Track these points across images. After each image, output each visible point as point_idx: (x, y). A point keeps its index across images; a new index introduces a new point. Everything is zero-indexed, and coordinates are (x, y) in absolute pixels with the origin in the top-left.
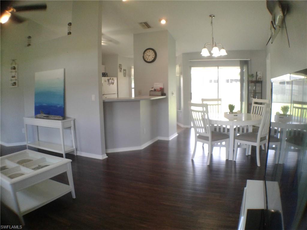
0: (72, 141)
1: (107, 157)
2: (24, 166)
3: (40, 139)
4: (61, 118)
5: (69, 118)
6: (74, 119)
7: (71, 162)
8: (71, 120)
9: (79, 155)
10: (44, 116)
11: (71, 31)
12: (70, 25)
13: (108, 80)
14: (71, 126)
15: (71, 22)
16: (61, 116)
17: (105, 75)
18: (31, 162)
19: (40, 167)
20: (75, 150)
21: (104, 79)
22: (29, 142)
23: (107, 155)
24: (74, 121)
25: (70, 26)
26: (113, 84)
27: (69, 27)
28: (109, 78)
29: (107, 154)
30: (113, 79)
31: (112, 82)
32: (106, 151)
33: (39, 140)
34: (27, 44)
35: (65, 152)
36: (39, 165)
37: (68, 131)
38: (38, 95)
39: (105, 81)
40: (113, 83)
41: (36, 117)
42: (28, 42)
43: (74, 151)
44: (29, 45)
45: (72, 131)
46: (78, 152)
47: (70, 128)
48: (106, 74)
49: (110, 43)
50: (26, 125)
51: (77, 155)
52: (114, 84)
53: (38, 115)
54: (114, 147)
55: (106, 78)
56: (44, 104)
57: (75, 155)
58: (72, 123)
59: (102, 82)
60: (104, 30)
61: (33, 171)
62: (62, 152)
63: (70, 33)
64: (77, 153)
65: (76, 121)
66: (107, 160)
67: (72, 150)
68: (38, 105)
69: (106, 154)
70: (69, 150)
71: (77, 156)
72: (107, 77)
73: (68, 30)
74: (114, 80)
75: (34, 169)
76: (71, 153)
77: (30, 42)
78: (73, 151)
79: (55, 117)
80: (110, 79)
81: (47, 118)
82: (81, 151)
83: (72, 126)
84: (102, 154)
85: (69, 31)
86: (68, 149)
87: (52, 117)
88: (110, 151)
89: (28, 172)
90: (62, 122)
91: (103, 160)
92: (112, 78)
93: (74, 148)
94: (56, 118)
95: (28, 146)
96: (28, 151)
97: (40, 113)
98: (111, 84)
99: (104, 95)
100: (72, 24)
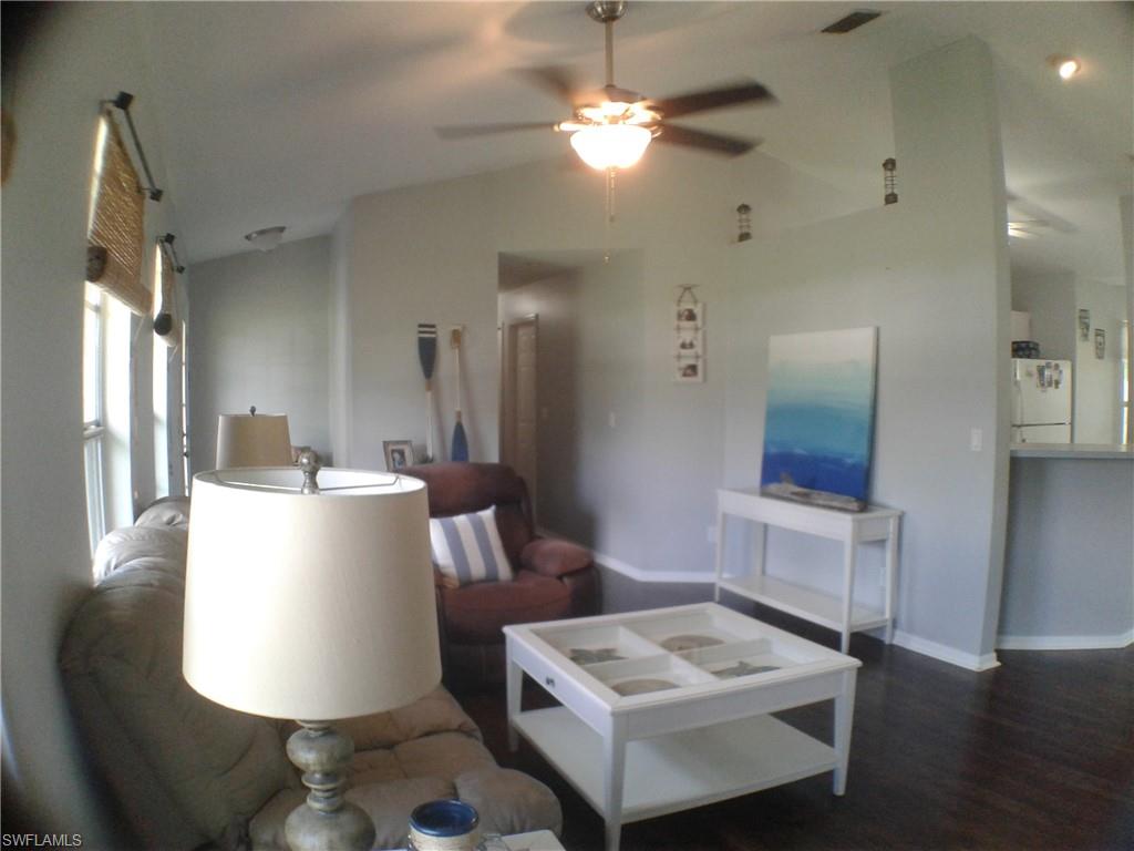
0: (883, 589)
1: (998, 664)
2: (687, 658)
3: (770, 570)
4: (854, 505)
5: (884, 507)
6: (899, 513)
7: (859, 669)
8: (888, 518)
9: (900, 644)
10: (794, 493)
11: (896, 191)
12: (890, 166)
13: (1041, 371)
14: (885, 537)
15: (894, 157)
16: (853, 499)
17: (1030, 349)
18: (716, 647)
19: (743, 670)
20: (889, 624)
21: (1022, 366)
22: (726, 576)
23: (999, 659)
24: (901, 518)
25: (891, 170)
26: (1057, 387)
27: (889, 174)
28: (1043, 362)
29: (1001, 654)
30: (1057, 366)
31: (1055, 378)
32: (999, 641)
33: (764, 572)
34: (737, 232)
35: (850, 627)
36: (741, 663)
37: (874, 552)
38: (777, 415)
39: (1029, 374)
40: (1057, 383)
41: (764, 494)
42: (741, 227)
43: (885, 626)
44: (744, 237)
45: (889, 555)
46: (898, 633)
47: (881, 543)
48: (1031, 346)
49: (1044, 230)
50: (725, 516)
51: (895, 642)
52: (1060, 386)
53: (773, 487)
54: (1029, 630)
55: (1033, 363)
56: (799, 451)
57: (887, 641)
58: (892, 526)
59: (1018, 378)
60: (1015, 182)
61: (712, 678)
62: (842, 627)
63: (891, 199)
64: (893, 635)
65: (906, 520)
66: (995, 677)
67: (879, 625)
68: (773, 450)
69: (994, 655)
70: (867, 621)
71: (892, 646)
72: (1037, 357)
73: (886, 185)
74: (1061, 372)
75: (718, 673)
76: (872, 634)
77: (749, 227)
78: (881, 629)
79: (832, 500)
80: (1048, 366)
81: (805, 500)
82: (911, 630)
83: (891, 536)
84: (983, 652)
85: (890, 191)
86: (864, 620)
87: (822, 497)
88: (1014, 643)
89: (692, 680)
90: (854, 521)
91: (981, 675)
92: (1053, 362)
93: (887, 615)
94: (835, 504)
95: (722, 590)
96: (712, 608)
97: (779, 480)
98: (1050, 385)
99: (1023, 429)
100: (898, 164)
